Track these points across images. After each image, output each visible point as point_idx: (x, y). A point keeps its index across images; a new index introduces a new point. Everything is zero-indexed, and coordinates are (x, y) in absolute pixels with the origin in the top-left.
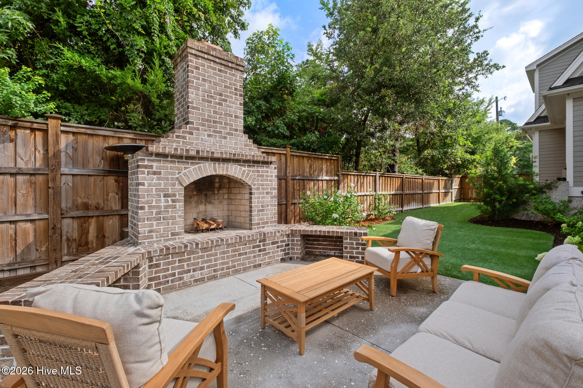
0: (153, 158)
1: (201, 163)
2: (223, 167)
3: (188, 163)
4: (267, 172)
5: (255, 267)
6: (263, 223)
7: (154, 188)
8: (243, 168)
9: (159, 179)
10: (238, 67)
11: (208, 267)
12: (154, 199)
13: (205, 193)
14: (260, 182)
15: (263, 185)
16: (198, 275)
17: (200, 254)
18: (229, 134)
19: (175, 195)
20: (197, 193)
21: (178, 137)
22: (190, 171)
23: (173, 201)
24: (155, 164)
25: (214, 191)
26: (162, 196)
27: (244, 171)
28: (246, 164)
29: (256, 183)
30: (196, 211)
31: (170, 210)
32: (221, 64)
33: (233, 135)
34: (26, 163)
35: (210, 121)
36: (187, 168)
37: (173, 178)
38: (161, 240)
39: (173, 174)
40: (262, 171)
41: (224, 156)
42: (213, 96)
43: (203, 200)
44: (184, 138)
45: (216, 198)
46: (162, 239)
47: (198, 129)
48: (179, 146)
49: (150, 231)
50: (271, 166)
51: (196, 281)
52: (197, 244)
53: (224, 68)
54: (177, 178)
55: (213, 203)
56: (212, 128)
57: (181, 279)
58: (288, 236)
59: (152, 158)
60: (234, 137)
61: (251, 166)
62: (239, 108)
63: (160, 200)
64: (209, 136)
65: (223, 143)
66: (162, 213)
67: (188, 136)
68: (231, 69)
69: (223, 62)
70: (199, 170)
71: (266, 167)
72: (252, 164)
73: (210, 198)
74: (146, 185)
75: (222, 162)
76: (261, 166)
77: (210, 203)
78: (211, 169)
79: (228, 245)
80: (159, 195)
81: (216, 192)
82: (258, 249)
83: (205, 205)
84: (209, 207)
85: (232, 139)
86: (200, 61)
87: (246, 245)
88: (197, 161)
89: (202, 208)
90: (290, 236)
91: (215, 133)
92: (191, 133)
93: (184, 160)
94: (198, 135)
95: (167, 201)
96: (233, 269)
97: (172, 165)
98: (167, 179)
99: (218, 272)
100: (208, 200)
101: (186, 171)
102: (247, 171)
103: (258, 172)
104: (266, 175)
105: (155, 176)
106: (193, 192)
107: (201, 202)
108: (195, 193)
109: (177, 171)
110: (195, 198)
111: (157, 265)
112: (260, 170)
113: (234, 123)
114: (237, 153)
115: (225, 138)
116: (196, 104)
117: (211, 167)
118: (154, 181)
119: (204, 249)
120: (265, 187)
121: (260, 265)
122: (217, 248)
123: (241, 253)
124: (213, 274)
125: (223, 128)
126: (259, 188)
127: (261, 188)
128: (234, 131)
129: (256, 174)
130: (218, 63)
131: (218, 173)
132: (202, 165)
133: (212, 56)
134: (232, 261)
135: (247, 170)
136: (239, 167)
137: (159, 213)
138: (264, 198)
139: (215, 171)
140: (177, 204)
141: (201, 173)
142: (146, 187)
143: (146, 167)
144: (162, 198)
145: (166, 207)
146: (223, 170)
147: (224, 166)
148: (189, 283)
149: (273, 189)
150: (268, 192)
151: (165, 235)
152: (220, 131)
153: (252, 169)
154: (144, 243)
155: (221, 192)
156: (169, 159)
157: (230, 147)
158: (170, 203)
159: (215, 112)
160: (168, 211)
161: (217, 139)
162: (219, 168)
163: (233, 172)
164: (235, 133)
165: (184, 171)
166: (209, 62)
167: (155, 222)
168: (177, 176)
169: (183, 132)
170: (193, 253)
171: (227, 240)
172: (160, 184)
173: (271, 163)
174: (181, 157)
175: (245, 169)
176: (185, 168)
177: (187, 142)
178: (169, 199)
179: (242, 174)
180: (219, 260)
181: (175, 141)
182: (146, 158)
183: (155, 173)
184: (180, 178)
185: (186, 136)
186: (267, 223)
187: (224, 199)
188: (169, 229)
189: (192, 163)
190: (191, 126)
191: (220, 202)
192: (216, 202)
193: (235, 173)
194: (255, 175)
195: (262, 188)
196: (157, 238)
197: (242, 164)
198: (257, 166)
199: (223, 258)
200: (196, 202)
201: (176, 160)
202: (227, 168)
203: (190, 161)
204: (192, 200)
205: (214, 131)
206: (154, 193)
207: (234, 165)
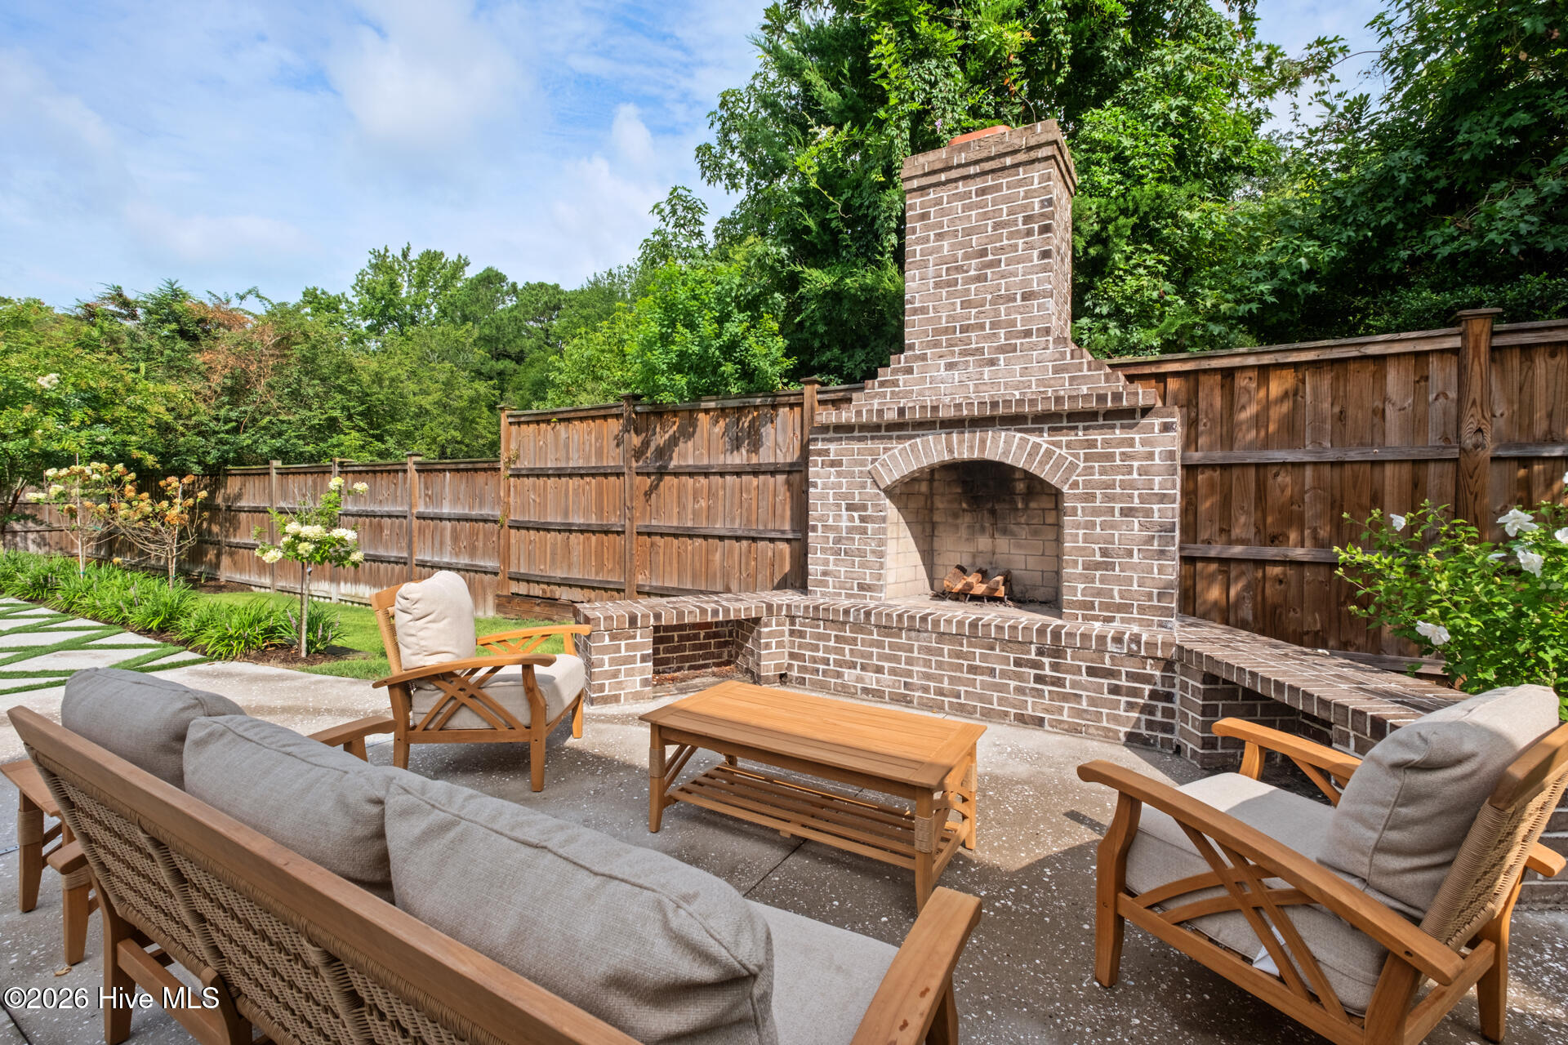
0: (831, 435)
1: (918, 436)
2: (972, 441)
3: (890, 438)
4: (1131, 443)
5: (1022, 719)
6: (1105, 606)
7: (831, 492)
8: (1033, 439)
9: (839, 475)
10: (1033, 155)
11: (893, 672)
12: (831, 514)
13: (989, 505)
14: (1097, 477)
15: (1112, 486)
16: (871, 680)
17: (875, 637)
18: (1002, 349)
19: (864, 508)
20: (969, 505)
21: (882, 384)
22: (894, 455)
23: (863, 519)
24: (833, 447)
25: (1013, 502)
26: (844, 507)
27: (1037, 446)
28: (1046, 427)
29: (1080, 479)
30: (969, 548)
31: (857, 537)
32: (984, 173)
33: (1015, 351)
34: (785, 456)
35: (950, 331)
36: (890, 449)
37: (862, 472)
38: (840, 594)
39: (863, 463)
40: (1106, 442)
41: (965, 412)
42: (962, 266)
43: (987, 525)
44: (895, 383)
45: (1023, 520)
46: (843, 591)
47: (923, 357)
48: (885, 404)
49: (825, 573)
50: (1144, 421)
51: (866, 690)
52: (868, 614)
53: (993, 180)
54: (869, 472)
55: (1013, 534)
56: (956, 345)
57: (839, 675)
58: (1168, 665)
59: (827, 436)
60: (1018, 353)
61: (1061, 429)
62: (1035, 270)
63: (840, 516)
64: (950, 366)
65: (986, 377)
66: (844, 541)
67: (901, 378)
68: (1012, 171)
69: (987, 166)
70: (912, 451)
71: (1123, 427)
72: (1065, 424)
73: (1004, 519)
74: (820, 486)
75: (970, 426)
76: (1102, 427)
77: (1005, 532)
78: (939, 448)
79: (942, 636)
80: (839, 506)
81: (1020, 505)
82: (1033, 672)
83: (993, 536)
84: (1003, 543)
85: (1013, 362)
86: (932, 196)
87: (993, 649)
88: (910, 432)
89: (984, 542)
90: (1177, 667)
91: (966, 355)
92: (910, 371)
93: (883, 433)
94: (923, 371)
95: (852, 519)
96: (955, 700)
97: (862, 445)
98: (852, 474)
99: (913, 690)
100: (1000, 525)
101: (885, 456)
102: (1045, 446)
103: (1092, 444)
104: (1123, 454)
105: (832, 470)
106: (960, 504)
107: (983, 530)
108: (964, 505)
109: (870, 458)
110: (967, 519)
111: (802, 634)
112: (1099, 438)
113: (1019, 317)
114: (1029, 396)
115: (992, 362)
116: (921, 302)
117: (941, 443)
118: (832, 479)
119: (885, 629)
120: (1118, 490)
121: (1039, 722)
122: (913, 634)
123: (976, 667)
124: (902, 691)
125: (986, 338)
126: (1094, 496)
127: (1099, 496)
128: (1017, 338)
129: (1082, 452)
130: (976, 175)
131: (956, 455)
132: (918, 440)
133: (959, 166)
134: (950, 678)
135: (1048, 442)
136: (1019, 435)
137: (838, 540)
138: (1113, 527)
139: (951, 451)
140: (869, 525)
141: (917, 458)
142: (819, 490)
143: (820, 453)
144: (844, 512)
145: (850, 530)
146: (971, 448)
147: (974, 438)
148: (853, 690)
149: (1157, 498)
150: (1131, 509)
151: (848, 585)
152: (977, 349)
153: (1064, 439)
154: (815, 592)
155: (1033, 505)
156: (856, 434)
157: (1006, 384)
158: (857, 523)
159: (966, 305)
160: (853, 539)
161: (971, 369)
162: (961, 442)
163: (1000, 451)
164: (1022, 344)
165: (883, 457)
166: (954, 185)
167: (831, 558)
168: (870, 467)
169: (893, 373)
170: (861, 630)
171: (936, 623)
172: (840, 486)
173: (1146, 411)
174: (878, 427)
175: (1038, 440)
176: (886, 450)
177: (900, 392)
178: (856, 515)
179: (1030, 454)
180: (918, 665)
181: (877, 393)
182: (820, 436)
183: (833, 464)
184: (873, 472)
185: (898, 380)
186: (1121, 608)
187: (1044, 524)
188: (855, 575)
189: (899, 438)
190: (911, 353)
191: (1035, 533)
192: (1023, 532)
193: (1006, 453)
194: (1077, 456)
195: (1105, 495)
196: (834, 588)
197: (1030, 426)
198: (1086, 429)
199: (927, 663)
200: (969, 527)
201: (869, 435)
202: (983, 442)
203: (895, 434)
204: (959, 521)
205: (963, 353)
206: (831, 501)
207: (1003, 434)
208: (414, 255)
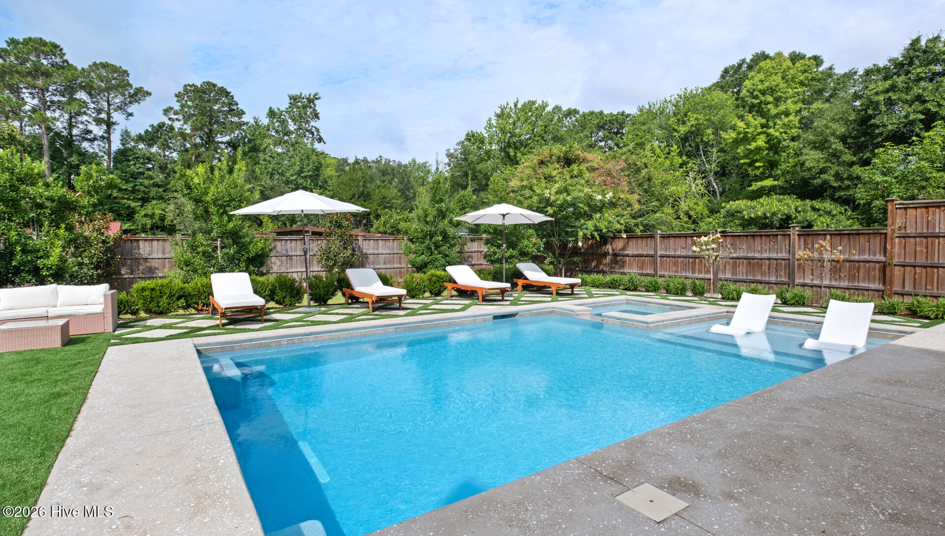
208: (519, 106)
